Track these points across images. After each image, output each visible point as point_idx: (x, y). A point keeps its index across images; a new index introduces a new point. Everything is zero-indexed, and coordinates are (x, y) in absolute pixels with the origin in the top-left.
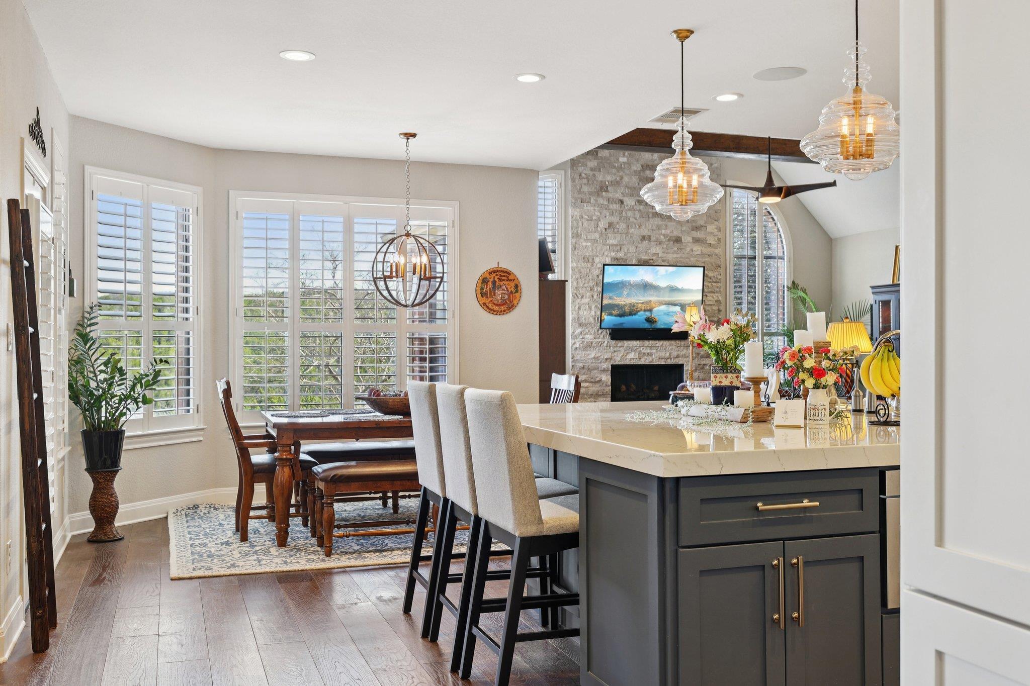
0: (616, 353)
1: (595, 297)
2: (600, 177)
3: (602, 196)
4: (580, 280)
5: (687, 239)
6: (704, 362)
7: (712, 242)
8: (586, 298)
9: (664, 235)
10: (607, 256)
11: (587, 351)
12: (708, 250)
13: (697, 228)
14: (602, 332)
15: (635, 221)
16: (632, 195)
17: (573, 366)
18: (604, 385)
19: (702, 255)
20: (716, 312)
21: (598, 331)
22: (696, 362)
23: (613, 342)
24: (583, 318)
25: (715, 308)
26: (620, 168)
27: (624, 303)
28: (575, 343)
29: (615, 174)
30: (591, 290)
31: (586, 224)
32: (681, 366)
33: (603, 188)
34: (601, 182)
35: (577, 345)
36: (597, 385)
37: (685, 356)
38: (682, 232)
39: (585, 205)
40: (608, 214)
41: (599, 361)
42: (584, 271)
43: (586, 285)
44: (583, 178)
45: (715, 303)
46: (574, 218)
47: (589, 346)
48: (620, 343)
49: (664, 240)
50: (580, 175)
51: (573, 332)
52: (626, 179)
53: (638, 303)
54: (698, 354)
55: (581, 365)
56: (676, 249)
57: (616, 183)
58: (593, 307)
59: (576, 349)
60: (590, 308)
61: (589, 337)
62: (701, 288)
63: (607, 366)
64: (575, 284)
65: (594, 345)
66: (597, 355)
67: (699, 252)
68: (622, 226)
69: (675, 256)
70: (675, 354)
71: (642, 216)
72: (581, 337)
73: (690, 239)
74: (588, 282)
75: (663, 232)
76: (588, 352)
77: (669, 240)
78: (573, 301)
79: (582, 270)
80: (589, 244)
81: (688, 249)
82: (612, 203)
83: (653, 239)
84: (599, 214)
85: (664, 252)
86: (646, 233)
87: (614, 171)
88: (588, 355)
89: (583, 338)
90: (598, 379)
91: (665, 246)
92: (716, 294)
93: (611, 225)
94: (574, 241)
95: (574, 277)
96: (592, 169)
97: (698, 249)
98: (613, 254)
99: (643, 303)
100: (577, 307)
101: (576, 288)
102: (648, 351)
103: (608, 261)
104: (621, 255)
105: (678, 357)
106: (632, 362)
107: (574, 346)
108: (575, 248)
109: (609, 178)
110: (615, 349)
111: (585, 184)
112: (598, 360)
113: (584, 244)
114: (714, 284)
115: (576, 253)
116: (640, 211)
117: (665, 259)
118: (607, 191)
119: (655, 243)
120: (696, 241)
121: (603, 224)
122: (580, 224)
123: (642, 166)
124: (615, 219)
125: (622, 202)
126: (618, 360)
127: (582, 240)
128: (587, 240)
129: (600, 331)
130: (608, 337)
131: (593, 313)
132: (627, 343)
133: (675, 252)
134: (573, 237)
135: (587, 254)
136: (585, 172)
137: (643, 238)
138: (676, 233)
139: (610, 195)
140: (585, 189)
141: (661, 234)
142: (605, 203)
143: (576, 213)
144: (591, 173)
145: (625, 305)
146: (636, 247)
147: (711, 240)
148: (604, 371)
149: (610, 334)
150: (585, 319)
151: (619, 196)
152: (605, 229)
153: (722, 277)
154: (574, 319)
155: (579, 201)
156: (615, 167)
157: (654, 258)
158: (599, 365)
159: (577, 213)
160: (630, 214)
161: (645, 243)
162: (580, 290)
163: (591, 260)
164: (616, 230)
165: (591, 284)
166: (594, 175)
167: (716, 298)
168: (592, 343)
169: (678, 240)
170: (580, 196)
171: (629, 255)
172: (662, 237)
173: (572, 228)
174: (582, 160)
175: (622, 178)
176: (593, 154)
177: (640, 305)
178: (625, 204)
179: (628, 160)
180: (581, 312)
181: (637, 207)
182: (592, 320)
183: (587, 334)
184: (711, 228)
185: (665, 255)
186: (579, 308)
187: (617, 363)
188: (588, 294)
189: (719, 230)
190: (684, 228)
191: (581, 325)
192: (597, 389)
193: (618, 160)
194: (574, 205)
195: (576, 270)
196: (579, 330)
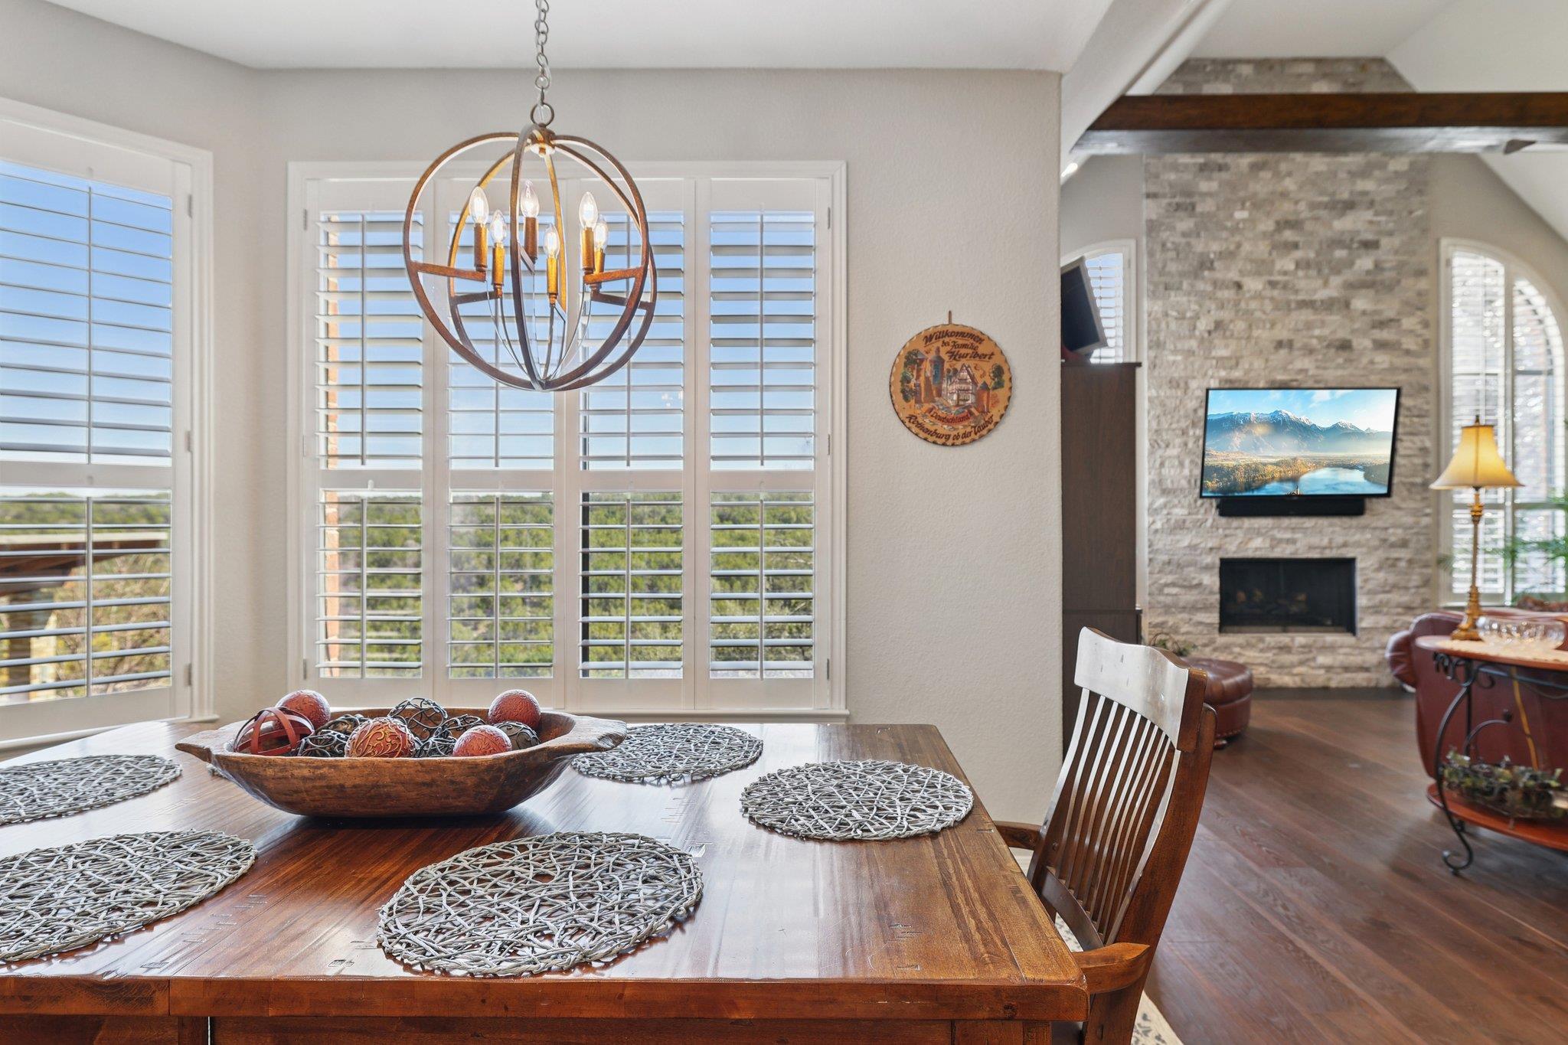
0: (1228, 539)
1: (1190, 445)
2: (1199, 246)
3: (1203, 278)
4: (1163, 419)
5: (1362, 343)
6: (1396, 555)
7: (1413, 347)
8: (1174, 447)
9: (1319, 338)
10: (1212, 377)
11: (1175, 534)
12: (1401, 361)
13: (1382, 324)
14: (1202, 504)
15: (1264, 317)
16: (1258, 274)
17: (1150, 560)
18: (1207, 591)
19: (1393, 369)
20: (1420, 468)
21: (1196, 501)
22: (1381, 554)
23: (1223, 520)
24: (1169, 481)
25: (1418, 461)
26: (1235, 230)
28: (1154, 522)
29: (1226, 239)
30: (1183, 434)
31: (1173, 326)
32: (1349, 564)
33: (1205, 264)
34: (1202, 254)
35: (1158, 525)
36: (1195, 592)
37: (1358, 544)
38: (1353, 331)
39: (1173, 294)
40: (1213, 307)
41: (1198, 552)
42: (1171, 404)
43: (1174, 426)
44: (1168, 250)
45: (1417, 452)
46: (1153, 315)
47: (1180, 526)
48: (1235, 522)
49: (1319, 347)
50: (1164, 245)
51: (1151, 504)
52: (1247, 247)
54: (1385, 540)
55: (1165, 558)
56: (1340, 361)
57: (1229, 255)
58: (1187, 462)
59: (1156, 531)
60: (1181, 464)
61: (1179, 512)
63: (1214, 560)
64: (1154, 425)
65: (1187, 524)
66: (1195, 541)
67: (1386, 365)
68: (1240, 325)
69: (1340, 372)
70: (1340, 540)
71: (1276, 308)
72: (1165, 512)
73: (1367, 343)
74: (1178, 421)
75: (1317, 332)
76: (1178, 537)
77: (1328, 346)
78: (1152, 453)
79: (1168, 402)
80: (1179, 358)
81: (1365, 361)
82: (1220, 289)
83: (1297, 345)
84: (1196, 307)
85: (1318, 367)
86: (1283, 334)
87: (1224, 234)
88: (1178, 541)
89: (1168, 514)
90: (1195, 582)
91: (1320, 357)
92: (1421, 438)
93: (1219, 325)
94: (1152, 354)
95: (1152, 413)
96: (1184, 235)
97: (1383, 359)
98: (1223, 373)
100: (1157, 464)
101: (1156, 431)
102: (1288, 535)
103: (1214, 384)
104: (1237, 374)
105: (1345, 545)
106: (1258, 554)
107: (1154, 527)
108: (1155, 366)
109: (1215, 247)
110: (1227, 532)
111: (1172, 260)
112: (1196, 550)
113: (1171, 358)
114: (1416, 420)
115: (1156, 373)
116: (1272, 299)
117: (1319, 378)
118: (1211, 268)
119: (1302, 352)
120: (1381, 345)
121: (1203, 325)
122: (1163, 325)
123: (1278, 223)
124: (1225, 315)
125: (1239, 286)
126: (1233, 551)
127: (1166, 352)
128: (1175, 352)
129: (1200, 502)
130: (1214, 511)
131: (1186, 472)
132: (1248, 523)
133: (1339, 367)
134: (1150, 348)
135: (1176, 375)
136: (1171, 239)
137: (1280, 344)
138: (1342, 334)
139: (1219, 275)
140: (1173, 267)
141: (1313, 337)
142: (1209, 288)
143: (1156, 308)
144: (1183, 240)
146: (1267, 361)
147: (1409, 343)
148: (1207, 568)
149: (1218, 507)
150: (1172, 482)
151: (1233, 275)
152: (1209, 332)
153: (1430, 407)
154: (1152, 483)
155: (1161, 287)
156: (1225, 228)
157: (1299, 377)
158: (1198, 558)
159: (1158, 307)
160: (1253, 305)
161: (1283, 352)
162: (1164, 434)
163: (1182, 385)
164: (1228, 333)
165: (1183, 424)
166: (1188, 244)
167: (1419, 444)
168: (1184, 521)
169: (1345, 346)
170: (1163, 279)
171: (1252, 374)
172: (1314, 342)
173: (1149, 333)
174: (1168, 220)
175: (1239, 245)
176: (1186, 209)
178: (1245, 288)
179: (1250, 214)
180: (1165, 471)
181: (1268, 293)
182: (1184, 483)
183: (1175, 506)
184: (1408, 323)
185: (1321, 372)
186: (1162, 464)
187: (1230, 555)
188: (1178, 441)
189: (1426, 324)
190: (1357, 326)
191: (1165, 492)
192: (1193, 598)
193: (1231, 215)
194: (1153, 295)
195: (1156, 401)
196: (1161, 501)
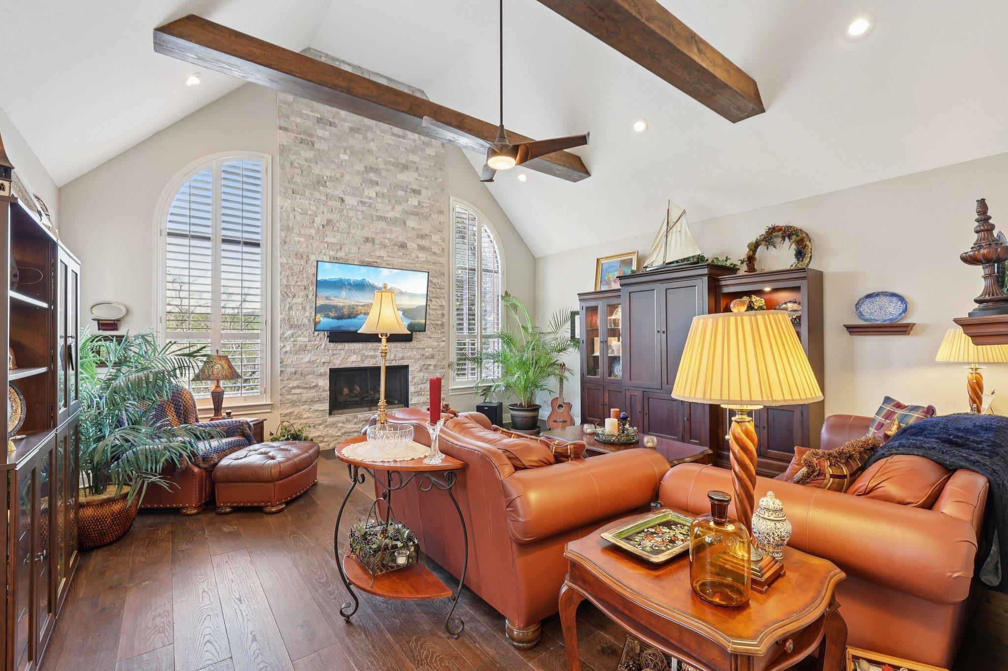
0: (336, 356)
1: (310, 297)
2: (317, 170)
3: (319, 191)
4: (291, 278)
5: (412, 245)
6: (429, 363)
7: (437, 251)
8: (299, 297)
9: (389, 239)
10: (325, 255)
11: (300, 354)
12: (432, 258)
13: (422, 237)
14: (318, 335)
15: (358, 222)
16: (354, 195)
17: (281, 372)
18: (321, 390)
19: (427, 262)
20: (440, 316)
21: (314, 333)
22: (421, 363)
23: (332, 345)
24: (295, 320)
25: (439, 312)
26: (341, 165)
27: (342, 304)
28: (284, 346)
29: (335, 170)
30: (305, 289)
31: (298, 218)
32: (406, 368)
33: (320, 182)
34: (319, 175)
35: (288, 348)
36: (313, 391)
37: (410, 358)
38: (407, 238)
39: (298, 197)
40: (326, 210)
41: (316, 365)
42: (297, 269)
43: (299, 283)
44: (296, 167)
45: (439, 307)
46: (284, 208)
47: (303, 349)
48: (340, 346)
49: (389, 244)
50: (292, 164)
51: (282, 334)
52: (347, 177)
53: (357, 306)
54: (423, 355)
55: (293, 370)
56: (401, 254)
57: (338, 180)
58: (308, 308)
59: (286, 352)
60: (304, 309)
61: (302, 340)
62: (426, 293)
63: (326, 370)
64: (285, 282)
65: (308, 348)
66: (313, 359)
67: (424, 259)
68: (343, 225)
69: (400, 260)
70: (400, 355)
71: (365, 218)
72: (292, 340)
73: (415, 246)
74: (302, 281)
75: (388, 236)
76: (302, 356)
77: (394, 245)
78: (282, 301)
79: (294, 267)
80: (302, 239)
81: (413, 255)
82: (331, 200)
83: (377, 241)
84: (315, 209)
85: (388, 256)
86: (370, 235)
87: (333, 166)
88: (302, 359)
89: (295, 341)
90: (313, 384)
91: (390, 250)
92: (440, 300)
93: (329, 222)
94: (284, 234)
95: (283, 274)
96: (306, 160)
97: (422, 256)
98: (332, 253)
99: (363, 306)
100: (287, 306)
101: (286, 286)
102: (372, 353)
103: (326, 258)
104: (341, 254)
105: (403, 358)
106: (354, 365)
107: (284, 350)
108: (285, 243)
109: (327, 173)
110: (335, 352)
111: (298, 174)
112: (314, 364)
113: (297, 239)
114: (438, 290)
115: (286, 248)
116: (363, 212)
117: (390, 262)
118: (325, 185)
119: (379, 246)
120: (422, 248)
121: (319, 220)
122: (292, 216)
123: (366, 167)
124: (334, 217)
125: (343, 200)
126: (338, 364)
127: (293, 235)
128: (300, 235)
129: (316, 333)
130: (326, 340)
131: (307, 314)
132: (347, 346)
133: (400, 257)
134: (282, 230)
135: (301, 250)
136: (297, 161)
137: (367, 240)
138: (401, 239)
139: (329, 191)
140: (298, 179)
141: (386, 238)
142: (323, 198)
143: (286, 204)
144: (306, 164)
145: (343, 307)
146: (359, 249)
147: (436, 249)
148: (321, 375)
149: (328, 336)
150: (297, 320)
151: (338, 193)
152: (323, 226)
153: (446, 284)
154: (283, 320)
155: (290, 191)
156: (334, 162)
157: (378, 261)
158: (316, 369)
159: (287, 204)
160: (351, 213)
161: (369, 245)
162: (292, 288)
163: (305, 257)
164: (335, 229)
165: (305, 283)
166: (309, 167)
167: (440, 303)
168: (306, 346)
169: (403, 246)
170: (292, 186)
171: (351, 255)
172: (387, 241)
173: (281, 220)
174: (295, 148)
175: (342, 176)
176: (308, 144)
177: (360, 308)
178: (346, 202)
179: (349, 158)
180: (293, 313)
181: (360, 208)
182: (306, 321)
183: (300, 336)
184: (435, 238)
185: (390, 259)
186: (290, 308)
187: (337, 367)
188: (302, 293)
189: (443, 241)
190: (409, 235)
191: (292, 326)
192: (313, 395)
193: (338, 156)
194: (284, 195)
195: (286, 266)
196: (290, 332)
